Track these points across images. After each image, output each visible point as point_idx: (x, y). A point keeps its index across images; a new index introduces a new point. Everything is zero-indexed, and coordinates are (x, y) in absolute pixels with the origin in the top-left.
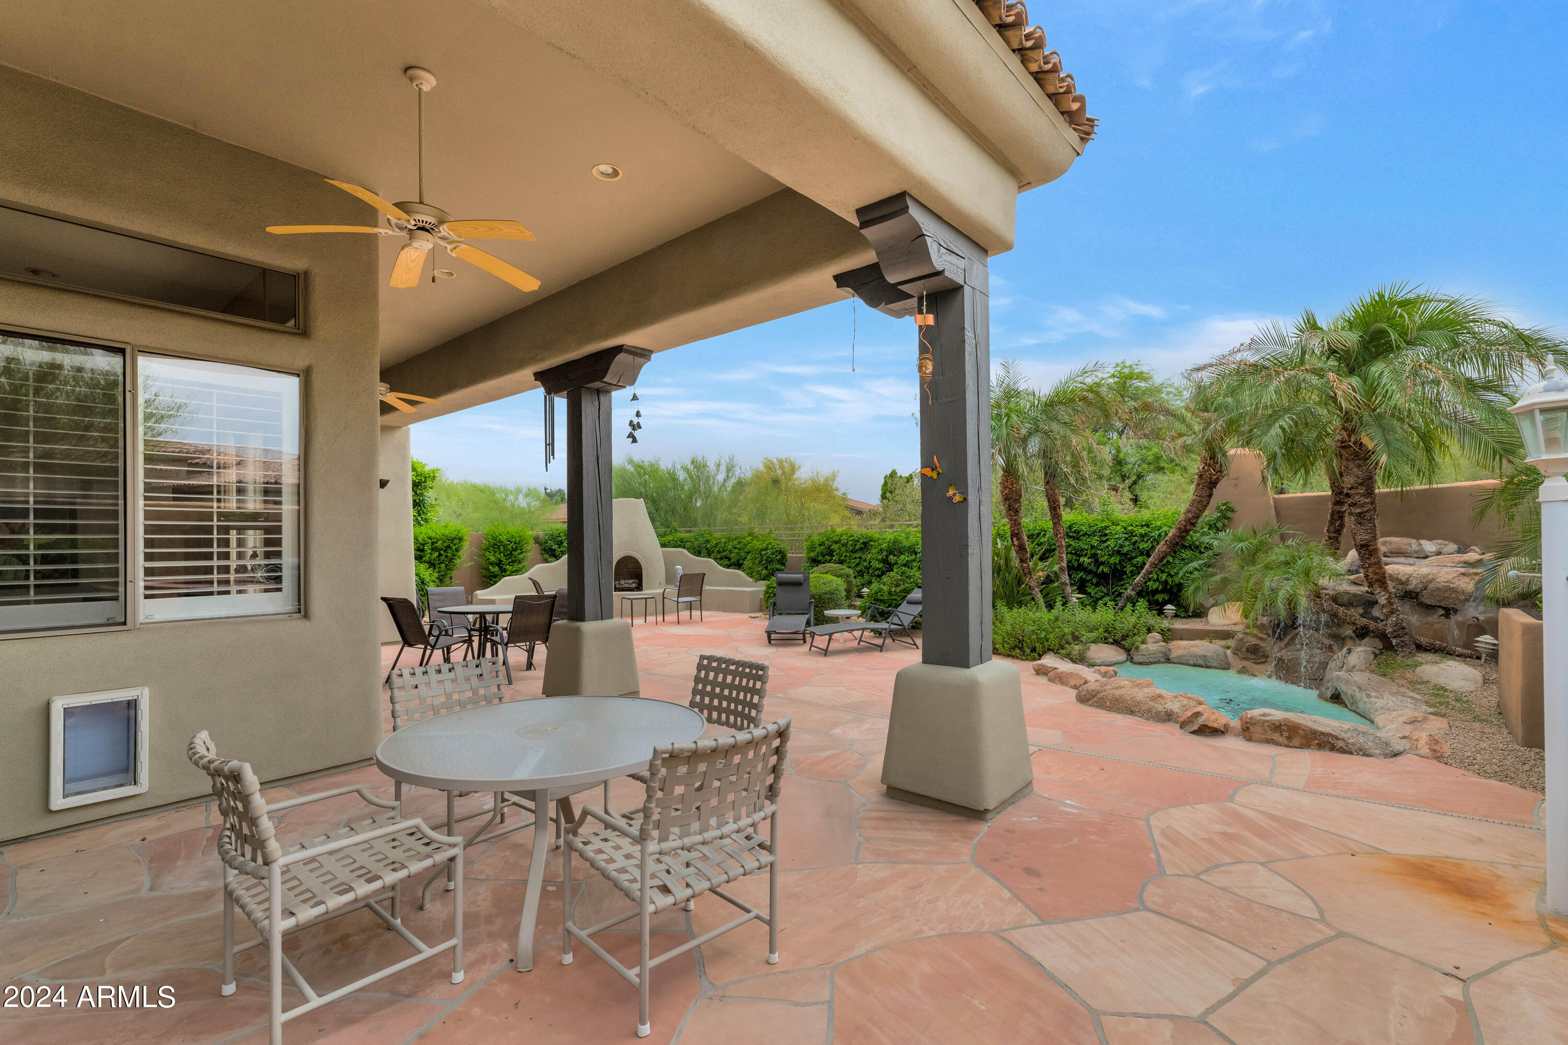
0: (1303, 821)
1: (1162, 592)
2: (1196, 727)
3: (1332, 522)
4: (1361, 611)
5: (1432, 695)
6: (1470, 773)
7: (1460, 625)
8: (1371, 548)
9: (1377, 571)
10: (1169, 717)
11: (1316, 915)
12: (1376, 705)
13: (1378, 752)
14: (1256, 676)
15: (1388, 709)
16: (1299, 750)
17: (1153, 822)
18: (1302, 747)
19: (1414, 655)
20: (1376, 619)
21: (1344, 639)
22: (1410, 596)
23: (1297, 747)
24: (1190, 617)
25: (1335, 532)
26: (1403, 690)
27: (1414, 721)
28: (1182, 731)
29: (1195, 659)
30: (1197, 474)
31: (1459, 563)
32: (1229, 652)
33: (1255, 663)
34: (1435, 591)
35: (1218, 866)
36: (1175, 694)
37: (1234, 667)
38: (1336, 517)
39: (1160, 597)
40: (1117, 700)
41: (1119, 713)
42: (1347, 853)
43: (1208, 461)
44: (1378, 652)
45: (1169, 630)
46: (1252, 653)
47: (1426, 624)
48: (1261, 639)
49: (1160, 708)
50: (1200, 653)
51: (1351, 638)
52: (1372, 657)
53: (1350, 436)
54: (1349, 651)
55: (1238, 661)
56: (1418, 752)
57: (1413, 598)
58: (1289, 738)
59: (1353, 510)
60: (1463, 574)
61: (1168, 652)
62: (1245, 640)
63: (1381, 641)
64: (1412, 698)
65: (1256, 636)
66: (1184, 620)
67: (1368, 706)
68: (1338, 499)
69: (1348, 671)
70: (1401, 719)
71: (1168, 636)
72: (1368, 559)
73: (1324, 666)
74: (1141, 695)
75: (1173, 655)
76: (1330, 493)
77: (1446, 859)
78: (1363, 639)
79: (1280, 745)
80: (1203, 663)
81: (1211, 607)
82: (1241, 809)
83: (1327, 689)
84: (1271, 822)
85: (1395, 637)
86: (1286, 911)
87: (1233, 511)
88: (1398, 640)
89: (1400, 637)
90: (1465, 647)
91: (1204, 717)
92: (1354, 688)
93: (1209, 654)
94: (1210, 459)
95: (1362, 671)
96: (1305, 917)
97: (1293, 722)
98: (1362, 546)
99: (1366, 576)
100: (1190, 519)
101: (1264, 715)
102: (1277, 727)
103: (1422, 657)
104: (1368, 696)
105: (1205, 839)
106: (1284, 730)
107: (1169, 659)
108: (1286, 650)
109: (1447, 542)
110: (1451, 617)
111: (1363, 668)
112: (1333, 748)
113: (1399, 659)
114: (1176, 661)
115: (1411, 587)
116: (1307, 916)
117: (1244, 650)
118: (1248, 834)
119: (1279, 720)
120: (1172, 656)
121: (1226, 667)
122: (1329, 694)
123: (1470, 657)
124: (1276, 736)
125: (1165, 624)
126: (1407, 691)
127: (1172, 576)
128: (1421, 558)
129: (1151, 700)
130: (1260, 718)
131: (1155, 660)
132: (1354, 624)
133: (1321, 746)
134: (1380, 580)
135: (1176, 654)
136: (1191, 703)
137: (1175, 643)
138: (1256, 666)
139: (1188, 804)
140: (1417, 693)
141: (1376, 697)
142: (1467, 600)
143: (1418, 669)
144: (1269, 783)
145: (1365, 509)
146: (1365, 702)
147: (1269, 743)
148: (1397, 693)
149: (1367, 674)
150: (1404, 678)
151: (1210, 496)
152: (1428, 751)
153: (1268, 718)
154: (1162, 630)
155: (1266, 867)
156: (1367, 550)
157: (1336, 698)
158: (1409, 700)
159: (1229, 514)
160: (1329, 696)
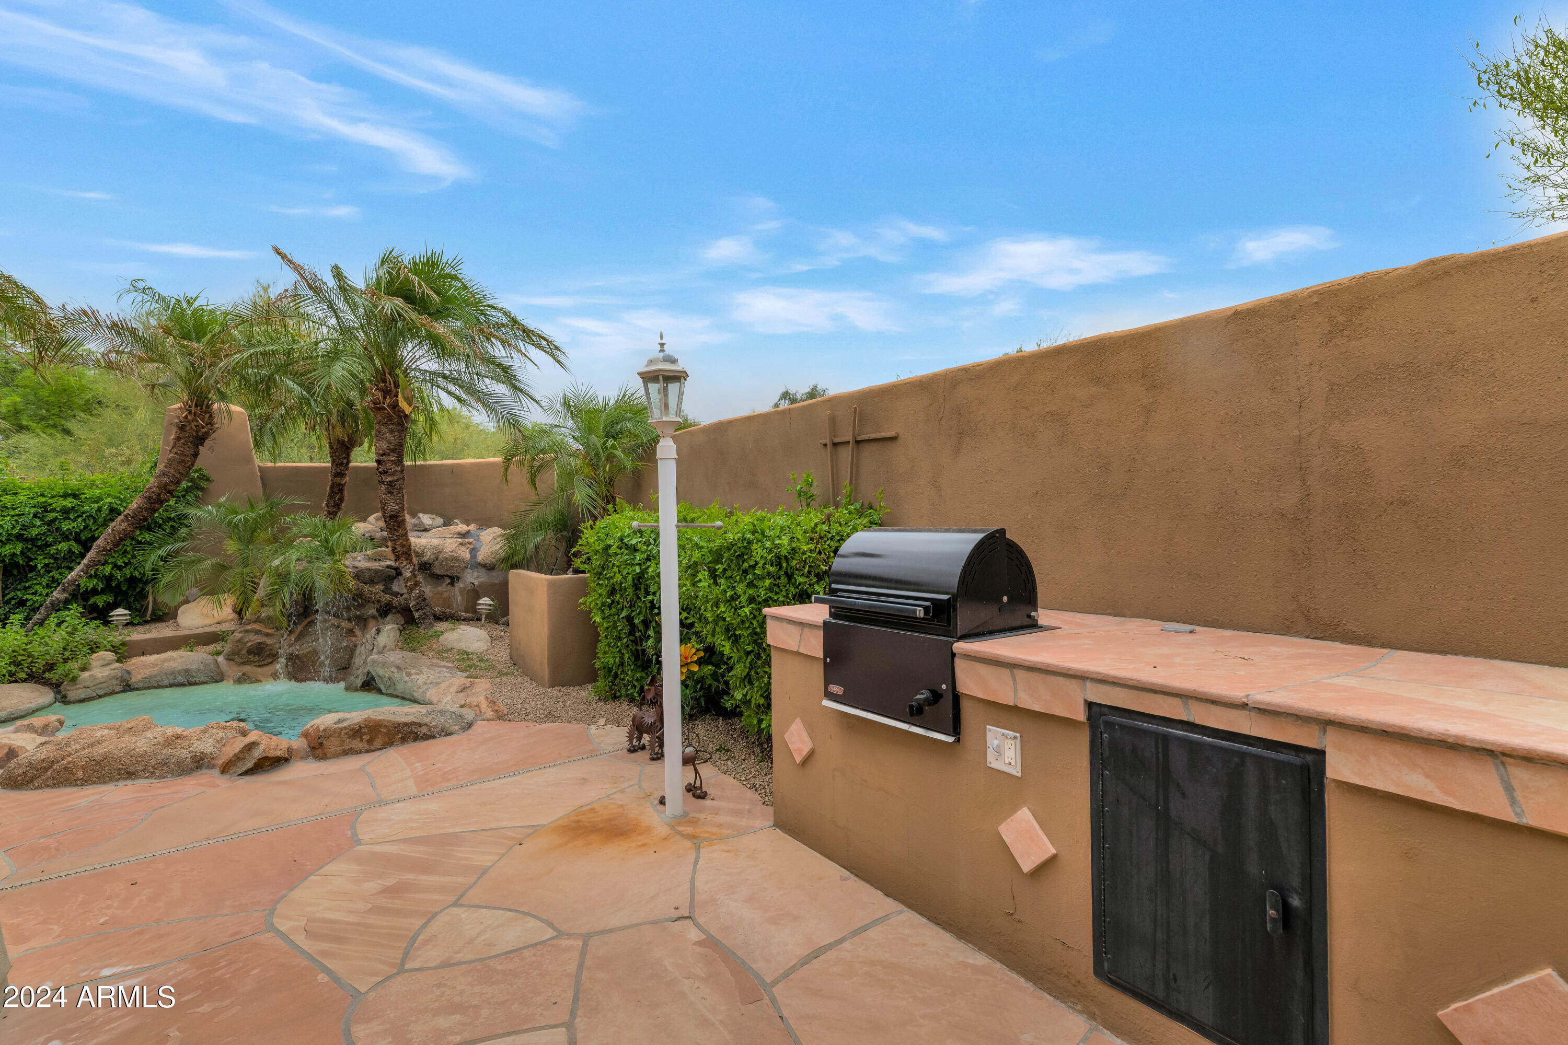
0: (451, 830)
1: (103, 591)
2: (250, 764)
3: (331, 496)
4: (382, 587)
5: (460, 660)
6: (530, 723)
7: (461, 591)
8: (400, 519)
9: (405, 543)
10: (199, 763)
11: (551, 933)
12: (418, 682)
13: (457, 727)
14: (260, 681)
15: (431, 683)
16: (385, 750)
17: (283, 926)
18: (385, 746)
19: (433, 626)
20: (396, 594)
21: (365, 620)
22: (425, 567)
23: (378, 749)
24: (146, 622)
25: (334, 506)
26: (435, 661)
27: (464, 688)
28: (227, 776)
29: (172, 677)
30: (176, 425)
31: (455, 534)
32: (220, 659)
33: (259, 666)
34: (443, 561)
35: (414, 938)
36: (201, 728)
37: (229, 676)
38: (336, 490)
39: (100, 601)
40: (98, 763)
41: (105, 783)
42: (514, 845)
43: (193, 409)
44: (401, 628)
45: (123, 644)
46: (255, 654)
47: (437, 593)
48: (267, 635)
49: (184, 754)
50: (180, 668)
51: (374, 617)
52: (398, 633)
53: (385, 398)
54: (378, 631)
55: (235, 668)
56: (484, 717)
57: (427, 570)
58: (370, 742)
59: (384, 478)
60: (461, 544)
61: (126, 676)
62: (246, 640)
63: (402, 615)
64: (445, 667)
65: (257, 632)
66: (140, 628)
67: (410, 684)
68: (339, 471)
69: (380, 653)
70: (453, 689)
71: (123, 652)
72: (397, 530)
73: (352, 651)
74: (142, 743)
75: (136, 678)
76: (329, 465)
77: (581, 810)
78: (386, 616)
79: (361, 752)
80: (187, 680)
81: (179, 606)
82: (377, 848)
83: (357, 677)
84: (421, 848)
85: (417, 610)
86: (525, 948)
87: (208, 480)
88: (421, 612)
89: (422, 609)
90: (466, 612)
91: (262, 747)
92: (393, 669)
93: (194, 667)
94: (196, 406)
95: (393, 650)
96: (545, 941)
97: (374, 721)
98: (392, 517)
99: (394, 549)
100: (166, 485)
101: (339, 721)
102: (356, 732)
103: (440, 626)
104: (409, 674)
105: (369, 911)
106: (365, 733)
107: (129, 686)
108: (299, 643)
109: (434, 516)
110: (456, 584)
111: (393, 647)
112: (417, 738)
113: (421, 631)
114: (141, 685)
115: (426, 559)
116: (545, 938)
117: (244, 652)
118: (410, 876)
119: (359, 723)
120: (133, 680)
121: (218, 678)
122: (359, 682)
123: (472, 620)
124: (356, 744)
125: (116, 637)
126: (439, 662)
127: (120, 568)
128: (420, 531)
129: (164, 746)
130: (336, 726)
131: (107, 691)
132: (379, 601)
133: (404, 740)
134: (404, 552)
135: (140, 677)
136: (228, 735)
137: (134, 660)
138: (259, 670)
139: (310, 874)
140: (447, 662)
141: (418, 674)
142: (466, 567)
143: (441, 638)
144: (381, 803)
145: (396, 478)
146: (405, 682)
147: (347, 754)
148: (432, 665)
149: (398, 652)
150: (432, 649)
151: (196, 455)
152: (492, 713)
153: (345, 724)
154: (114, 647)
155: (462, 905)
156: (394, 522)
157: (369, 685)
158: (444, 669)
159: (204, 484)
160: (360, 684)
